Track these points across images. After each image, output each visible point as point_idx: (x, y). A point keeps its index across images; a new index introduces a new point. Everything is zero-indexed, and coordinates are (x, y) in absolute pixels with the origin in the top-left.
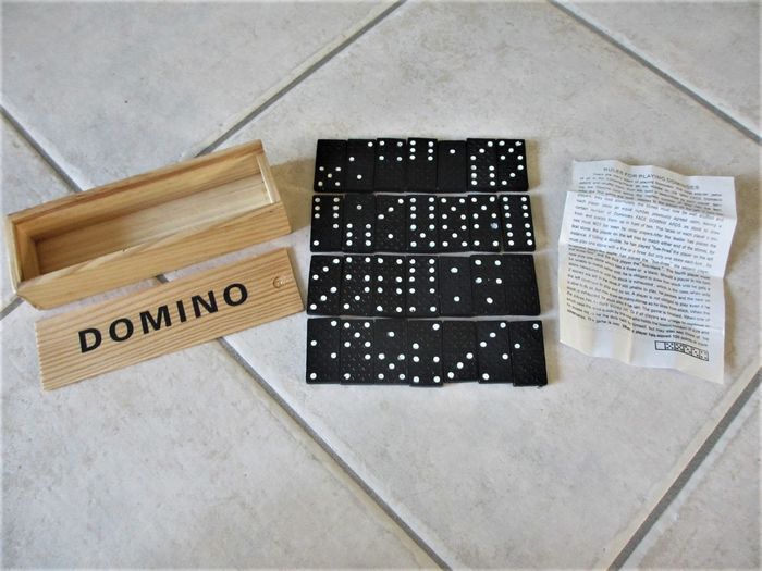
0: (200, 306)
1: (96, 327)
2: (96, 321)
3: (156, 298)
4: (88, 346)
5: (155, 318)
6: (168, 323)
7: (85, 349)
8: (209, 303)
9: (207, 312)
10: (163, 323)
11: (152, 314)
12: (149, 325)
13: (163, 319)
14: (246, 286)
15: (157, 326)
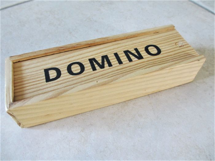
0: (131, 56)
1: (57, 67)
2: (57, 63)
3: (99, 51)
4: (51, 78)
5: (100, 62)
6: (110, 65)
7: (48, 79)
8: (136, 54)
9: (137, 59)
10: (106, 65)
11: (97, 59)
12: (96, 66)
13: (106, 62)
14: (158, 46)
15: (102, 67)
